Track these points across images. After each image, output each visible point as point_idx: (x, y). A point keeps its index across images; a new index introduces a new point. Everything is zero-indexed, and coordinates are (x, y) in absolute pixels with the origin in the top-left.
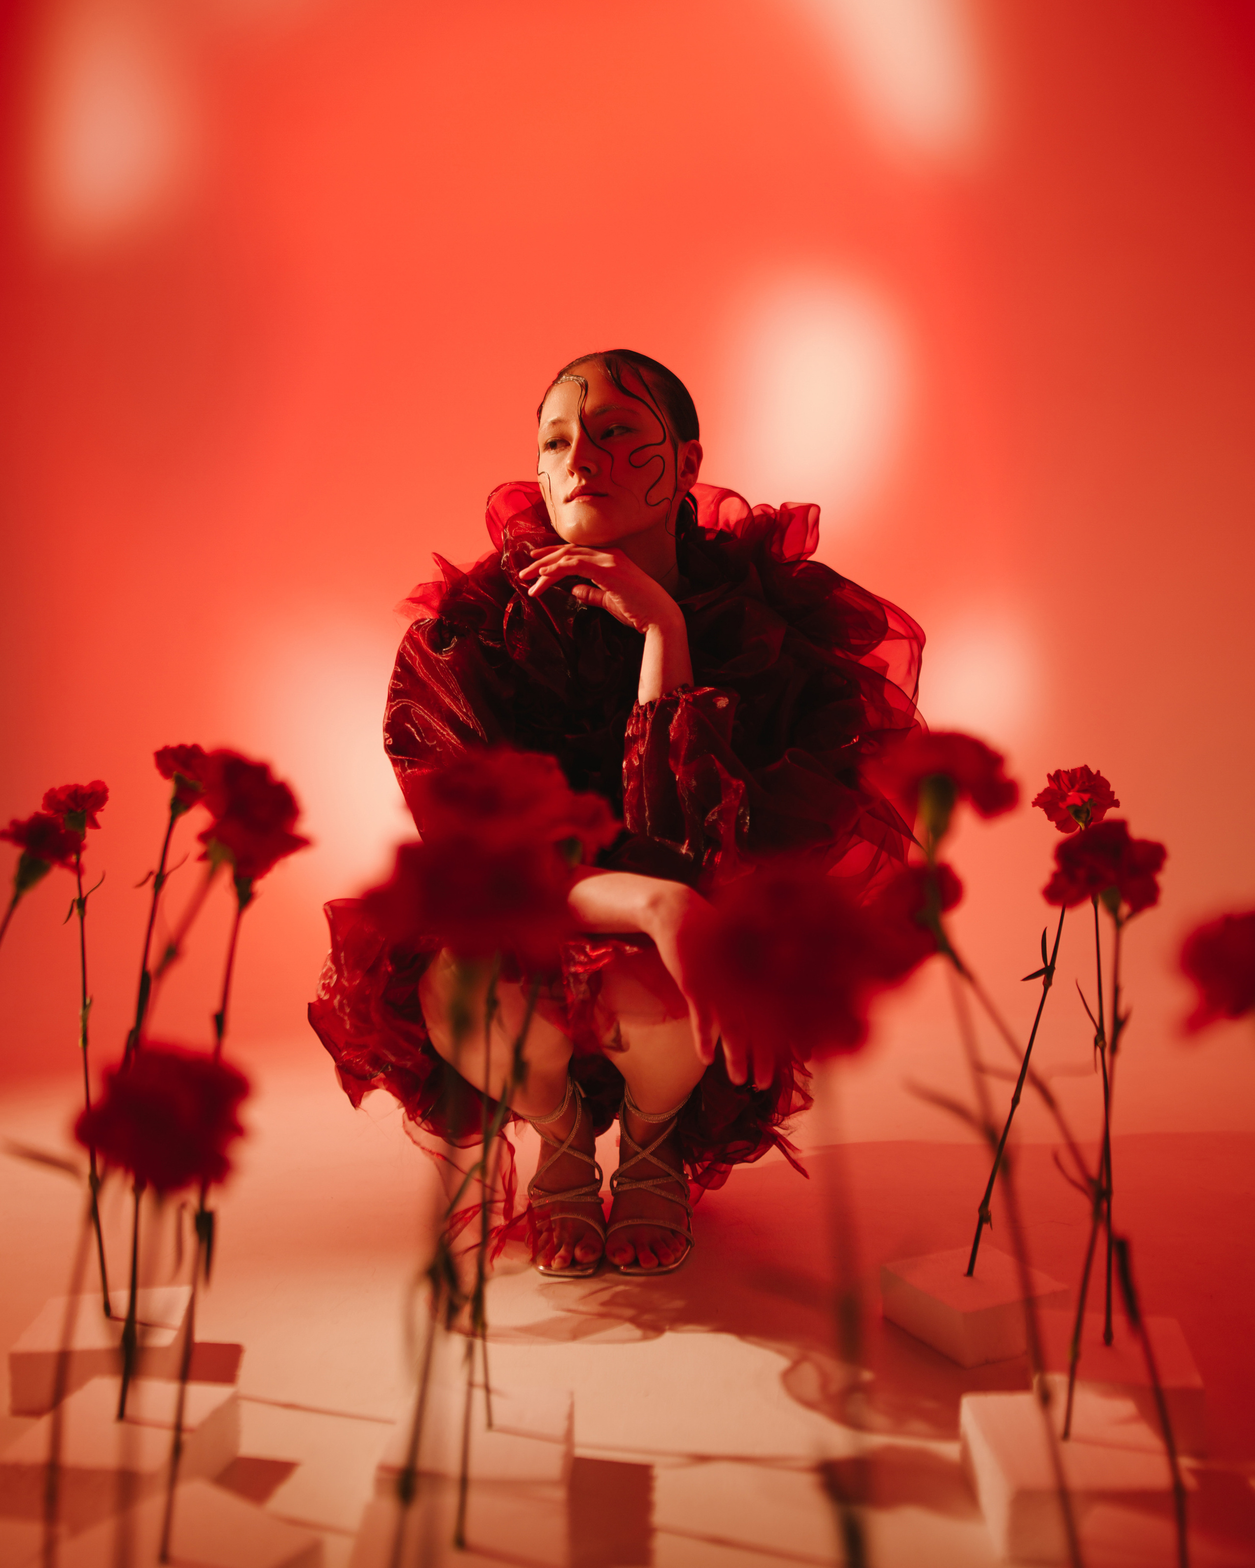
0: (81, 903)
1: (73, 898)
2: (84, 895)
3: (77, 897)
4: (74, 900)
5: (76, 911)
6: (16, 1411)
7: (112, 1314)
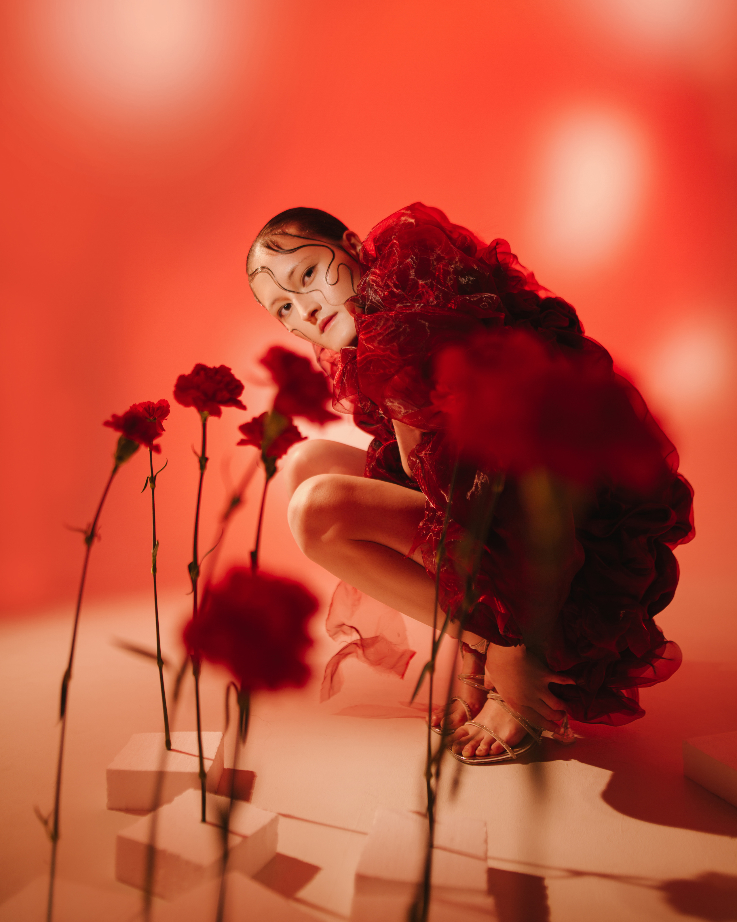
0: (152, 479)
2: (154, 474)
4: (148, 477)
5: (149, 484)
6: (111, 808)
7: (173, 747)
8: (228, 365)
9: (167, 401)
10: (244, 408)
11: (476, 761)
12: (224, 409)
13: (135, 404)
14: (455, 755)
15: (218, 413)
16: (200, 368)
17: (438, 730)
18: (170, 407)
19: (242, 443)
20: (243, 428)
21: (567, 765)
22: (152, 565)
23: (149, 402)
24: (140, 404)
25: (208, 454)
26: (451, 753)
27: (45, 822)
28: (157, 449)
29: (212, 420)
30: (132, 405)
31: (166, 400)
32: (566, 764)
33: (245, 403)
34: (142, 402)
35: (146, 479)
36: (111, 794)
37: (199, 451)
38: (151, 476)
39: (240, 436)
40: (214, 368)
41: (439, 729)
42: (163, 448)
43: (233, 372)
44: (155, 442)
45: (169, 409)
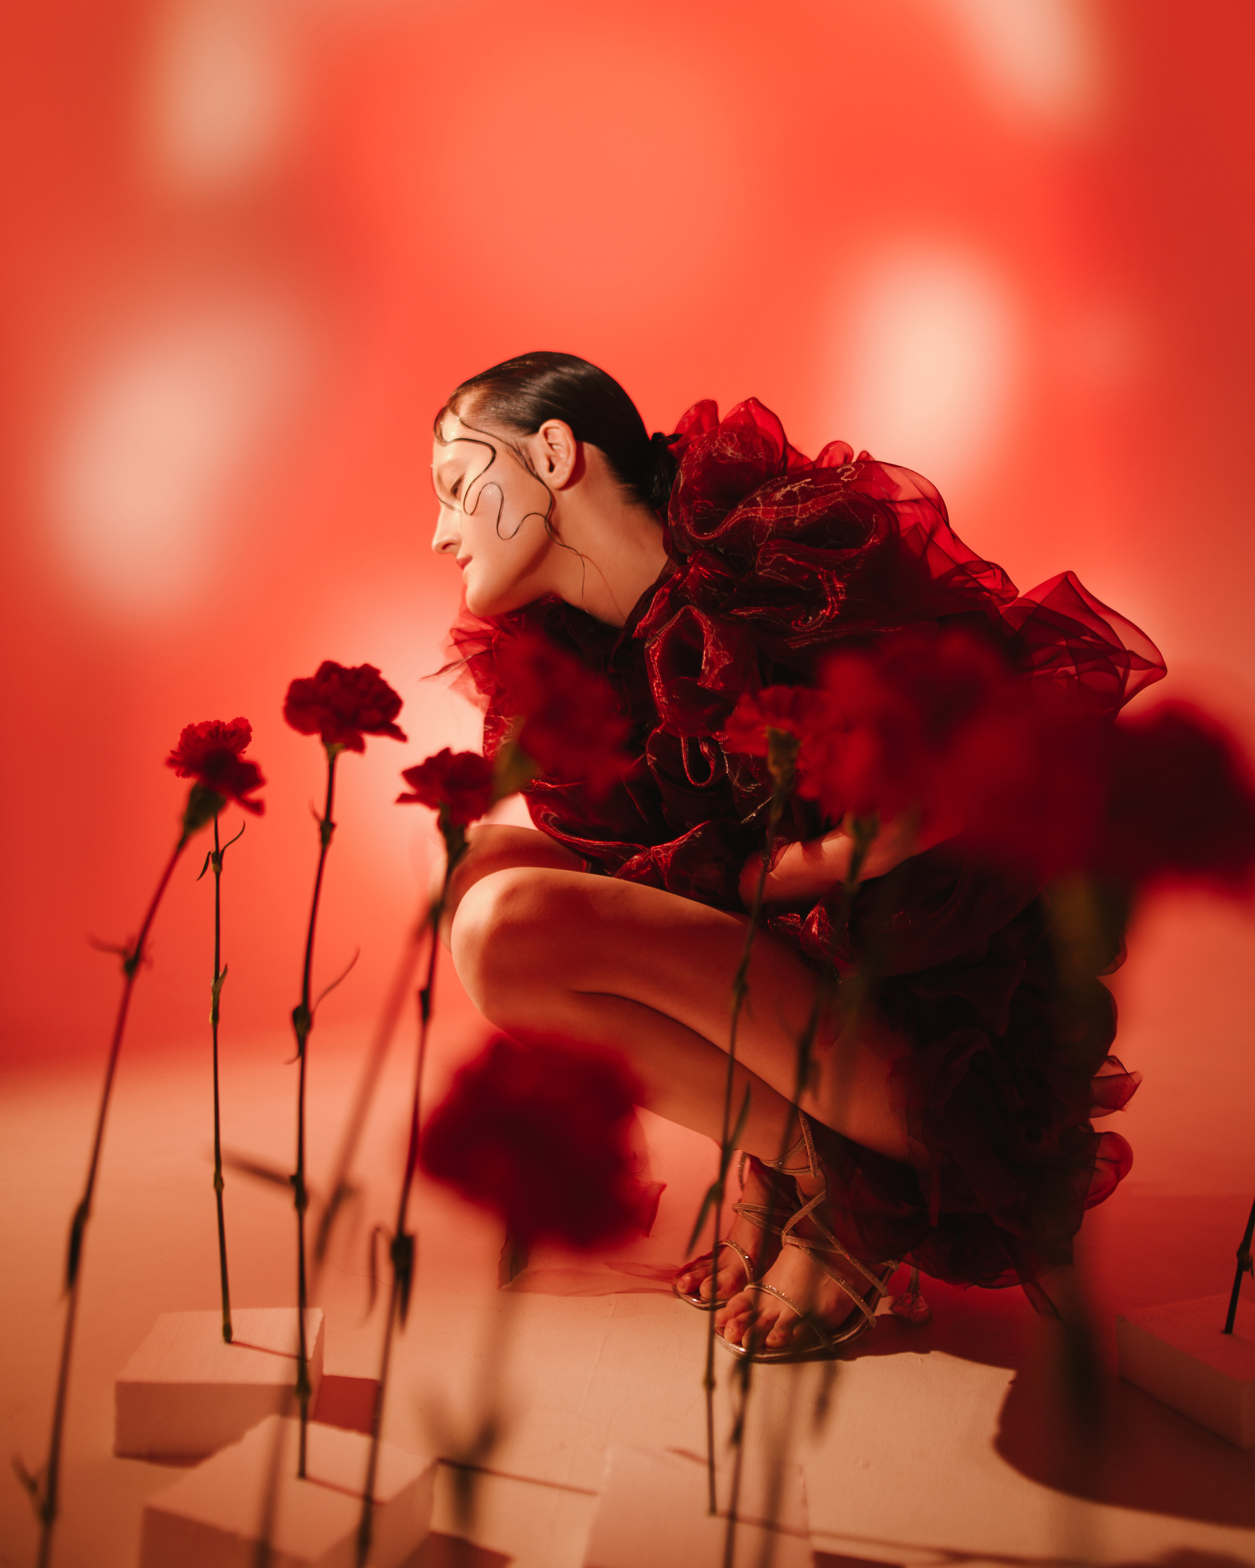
0: (217, 857)
1: (209, 851)
2: (221, 848)
3: (213, 849)
4: (210, 853)
5: (211, 866)
6: (122, 1453)
7: (235, 1337)
8: (375, 664)
9: (247, 721)
10: (403, 738)
11: (766, 1356)
12: (370, 740)
13: (192, 724)
14: (731, 1345)
15: (359, 747)
16: (329, 669)
17: (695, 1300)
18: (251, 731)
19: (404, 799)
20: (410, 775)
21: (922, 1360)
22: (212, 1009)
23: (218, 722)
24: (201, 724)
25: (336, 817)
26: (721, 1343)
27: (31, 1485)
28: (257, 808)
29: (346, 759)
30: (186, 727)
31: (245, 719)
32: (919, 1360)
33: (405, 730)
34: (203, 721)
35: (206, 856)
36: (122, 1427)
37: (321, 811)
38: (215, 850)
39: (406, 788)
40: (354, 669)
41: (697, 1299)
42: (269, 807)
43: (383, 676)
44: (254, 795)
45: (250, 734)
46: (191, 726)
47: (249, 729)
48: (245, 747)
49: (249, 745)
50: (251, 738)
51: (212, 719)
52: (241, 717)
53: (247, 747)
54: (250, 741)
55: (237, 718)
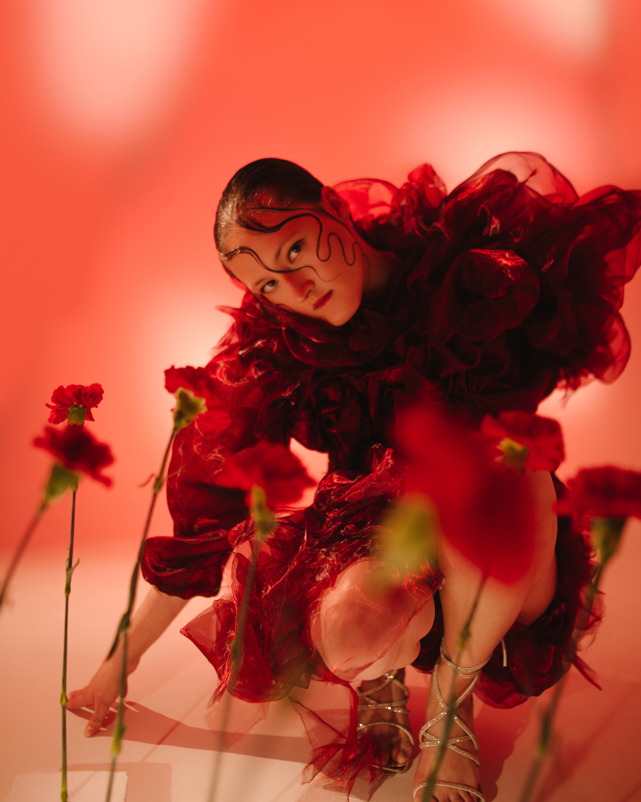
13: (62, 386)
18: (103, 393)
24: (68, 387)
30: (57, 388)
31: (99, 384)
44: (107, 472)
45: (102, 395)
46: (61, 388)
47: (102, 392)
48: (98, 404)
49: (101, 402)
50: (102, 398)
51: (77, 384)
52: (97, 383)
53: (99, 404)
54: (102, 399)
55: (94, 384)
